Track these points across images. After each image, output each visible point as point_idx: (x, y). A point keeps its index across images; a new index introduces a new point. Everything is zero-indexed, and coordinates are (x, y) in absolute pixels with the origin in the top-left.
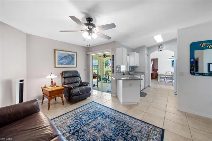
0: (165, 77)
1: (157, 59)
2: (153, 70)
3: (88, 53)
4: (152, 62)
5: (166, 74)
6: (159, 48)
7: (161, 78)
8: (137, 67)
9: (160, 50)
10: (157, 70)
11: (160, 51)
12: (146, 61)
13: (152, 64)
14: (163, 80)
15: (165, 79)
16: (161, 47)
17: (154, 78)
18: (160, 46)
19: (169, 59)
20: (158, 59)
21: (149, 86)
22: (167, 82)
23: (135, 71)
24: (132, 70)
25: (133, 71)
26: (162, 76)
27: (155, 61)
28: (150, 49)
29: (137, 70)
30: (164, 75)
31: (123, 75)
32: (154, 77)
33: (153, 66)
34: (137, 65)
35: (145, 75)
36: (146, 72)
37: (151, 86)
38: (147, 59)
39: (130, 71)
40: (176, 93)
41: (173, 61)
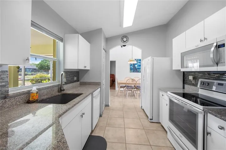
1: (115, 62)
5: (127, 82)
6: (123, 42)
7: (121, 87)
8: (85, 71)
11: (123, 47)
12: (104, 60)
14: (122, 89)
16: (125, 40)
18: (124, 38)
19: (131, 61)
21: (107, 106)
23: (82, 81)
24: (75, 78)
26: (122, 85)
27: (113, 63)
29: (86, 79)
30: (125, 84)
31: (29, 102)
34: (86, 69)
35: (101, 89)
36: (103, 81)
37: (110, 106)
38: (104, 58)
39: (66, 83)
40: (152, 119)
41: (131, 65)
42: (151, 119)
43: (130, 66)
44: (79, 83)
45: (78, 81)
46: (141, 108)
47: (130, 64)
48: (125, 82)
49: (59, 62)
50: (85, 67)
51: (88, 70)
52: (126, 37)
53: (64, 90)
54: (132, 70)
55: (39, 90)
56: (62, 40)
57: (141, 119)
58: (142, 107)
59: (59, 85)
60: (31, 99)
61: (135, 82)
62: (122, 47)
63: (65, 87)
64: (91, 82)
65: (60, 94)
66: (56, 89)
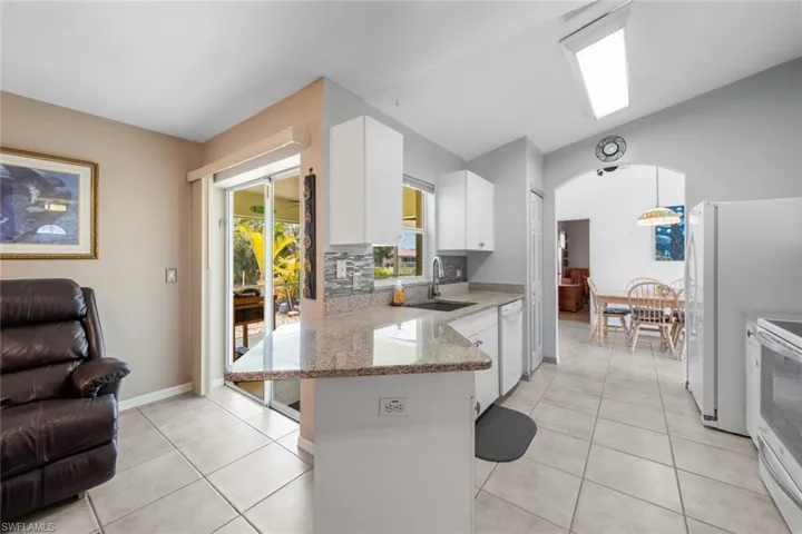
0: (627, 307)
1: (585, 224)
2: (567, 274)
3: (192, 176)
4: (563, 236)
5: (633, 296)
6: (604, 157)
7: (607, 313)
8: (482, 256)
9: (608, 170)
10: (586, 272)
11: (606, 173)
12: (533, 224)
13: (563, 245)
14: (614, 321)
15: (628, 318)
16: (610, 149)
17: (571, 311)
18: (608, 145)
19: (650, 216)
20: (588, 220)
21: (549, 360)
22: (638, 332)
23: (474, 280)
24: (459, 273)
25: (464, 279)
26: (611, 306)
27: (576, 232)
28: (555, 162)
30: (624, 300)
31: (393, 304)
32: (571, 303)
33: (565, 254)
34: (484, 249)
35: (524, 305)
36: (533, 284)
37: (558, 361)
38: (536, 216)
39: (441, 283)
40: (716, 419)
41: (660, 231)
42: (708, 418)
43: (657, 233)
44: (466, 284)
45: (465, 280)
46: (687, 388)
47: (657, 227)
48: (626, 295)
49: (428, 236)
50: (482, 245)
51: (488, 253)
52: (613, 139)
53: (439, 294)
54: (667, 252)
55: (405, 286)
56: (432, 189)
57: (668, 414)
58: (687, 383)
59: (429, 283)
60: (396, 301)
61: (672, 298)
62: (601, 174)
63: (442, 289)
64: (497, 285)
65: (432, 301)
66: (425, 291)
